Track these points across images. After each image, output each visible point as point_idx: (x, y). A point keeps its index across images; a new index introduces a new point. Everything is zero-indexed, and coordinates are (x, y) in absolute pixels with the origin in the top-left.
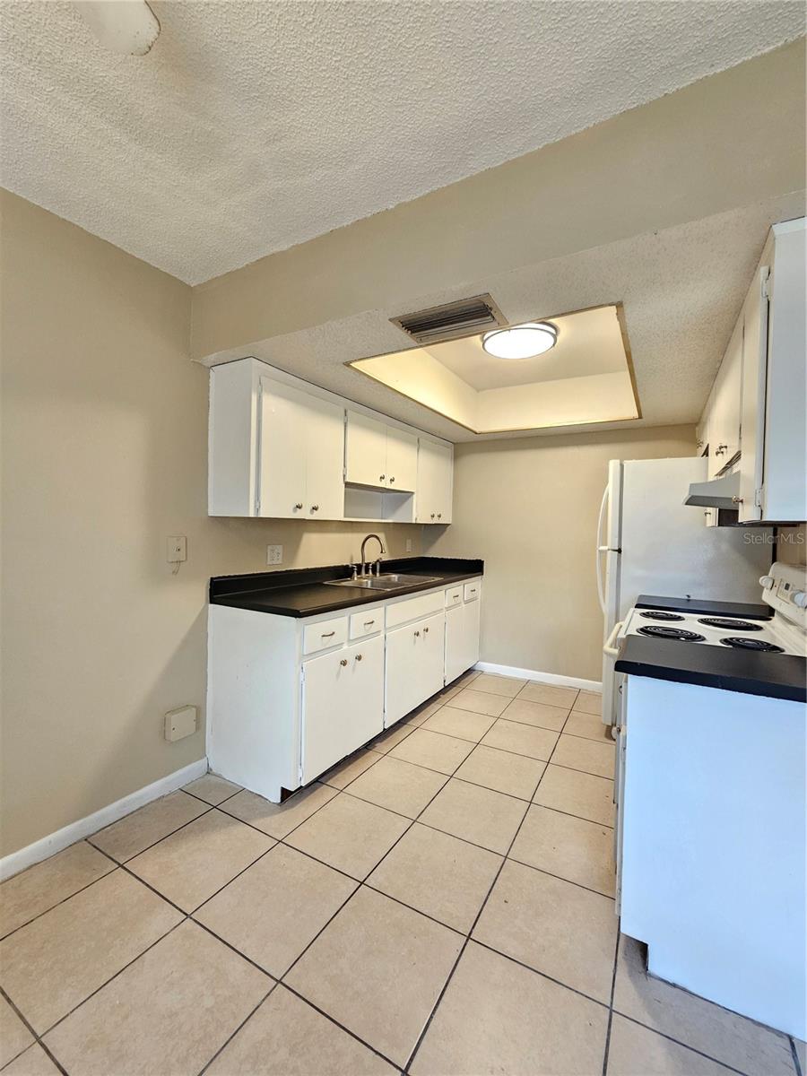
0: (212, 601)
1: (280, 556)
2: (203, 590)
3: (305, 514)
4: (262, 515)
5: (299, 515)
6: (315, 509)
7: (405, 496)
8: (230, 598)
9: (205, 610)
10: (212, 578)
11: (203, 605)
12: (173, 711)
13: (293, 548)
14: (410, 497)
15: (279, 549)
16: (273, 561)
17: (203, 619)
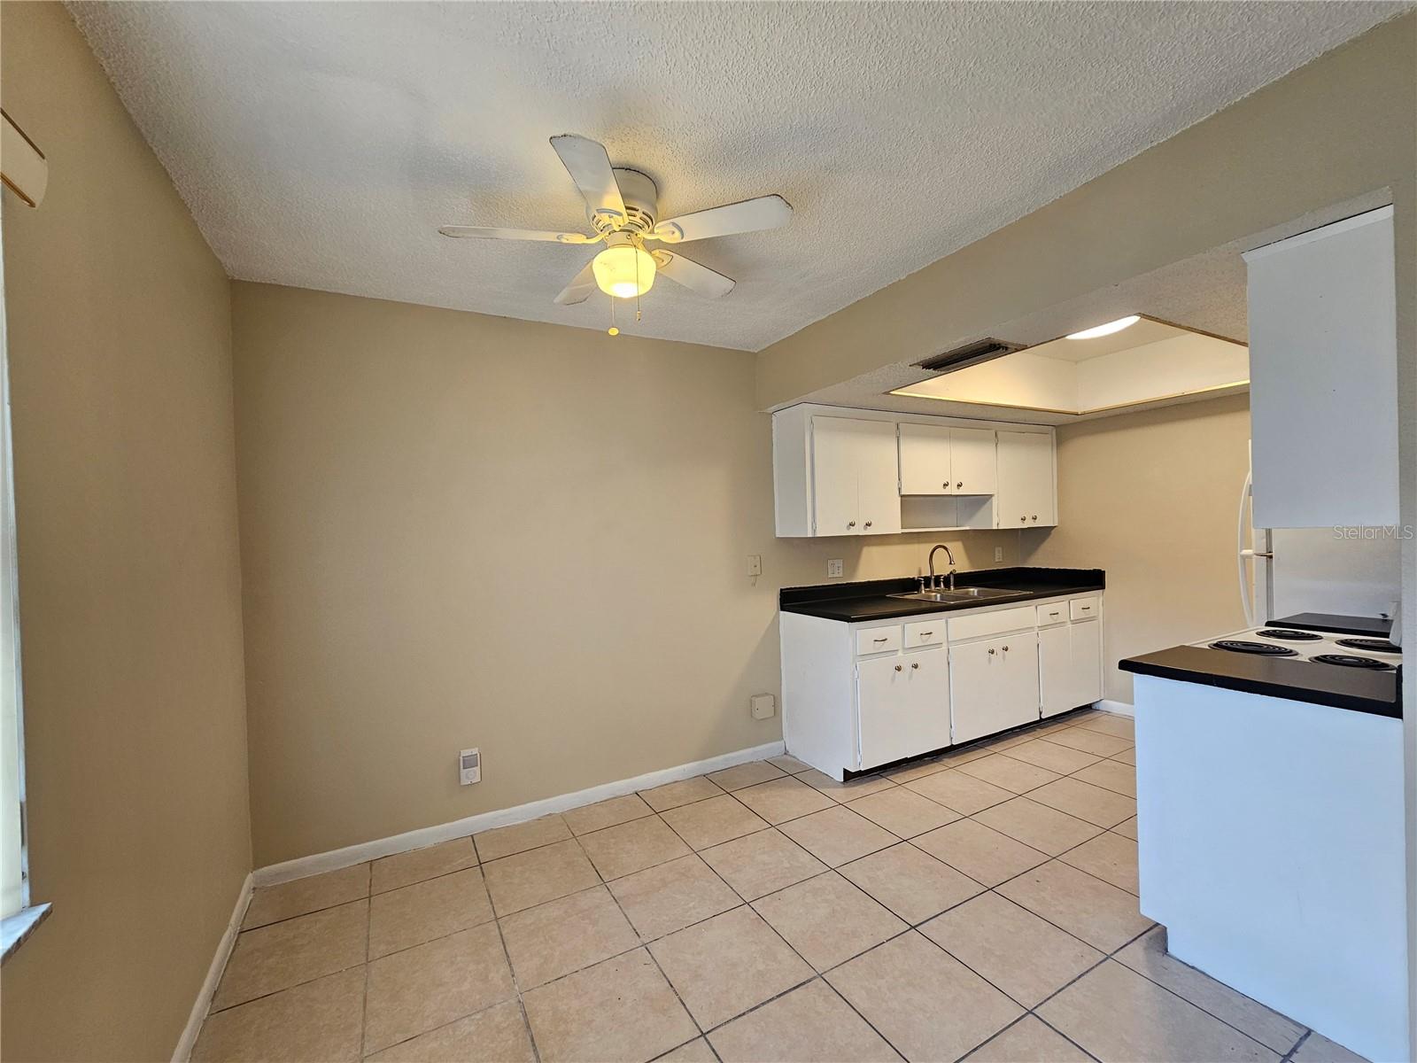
0: (783, 609)
1: (841, 569)
2: (774, 600)
3: (858, 531)
4: (819, 535)
5: (853, 532)
6: (868, 525)
7: (981, 501)
8: (799, 606)
9: (777, 616)
10: (781, 590)
11: (774, 613)
12: (756, 696)
13: (853, 562)
14: (988, 500)
15: (839, 563)
16: (835, 575)
17: (776, 622)
